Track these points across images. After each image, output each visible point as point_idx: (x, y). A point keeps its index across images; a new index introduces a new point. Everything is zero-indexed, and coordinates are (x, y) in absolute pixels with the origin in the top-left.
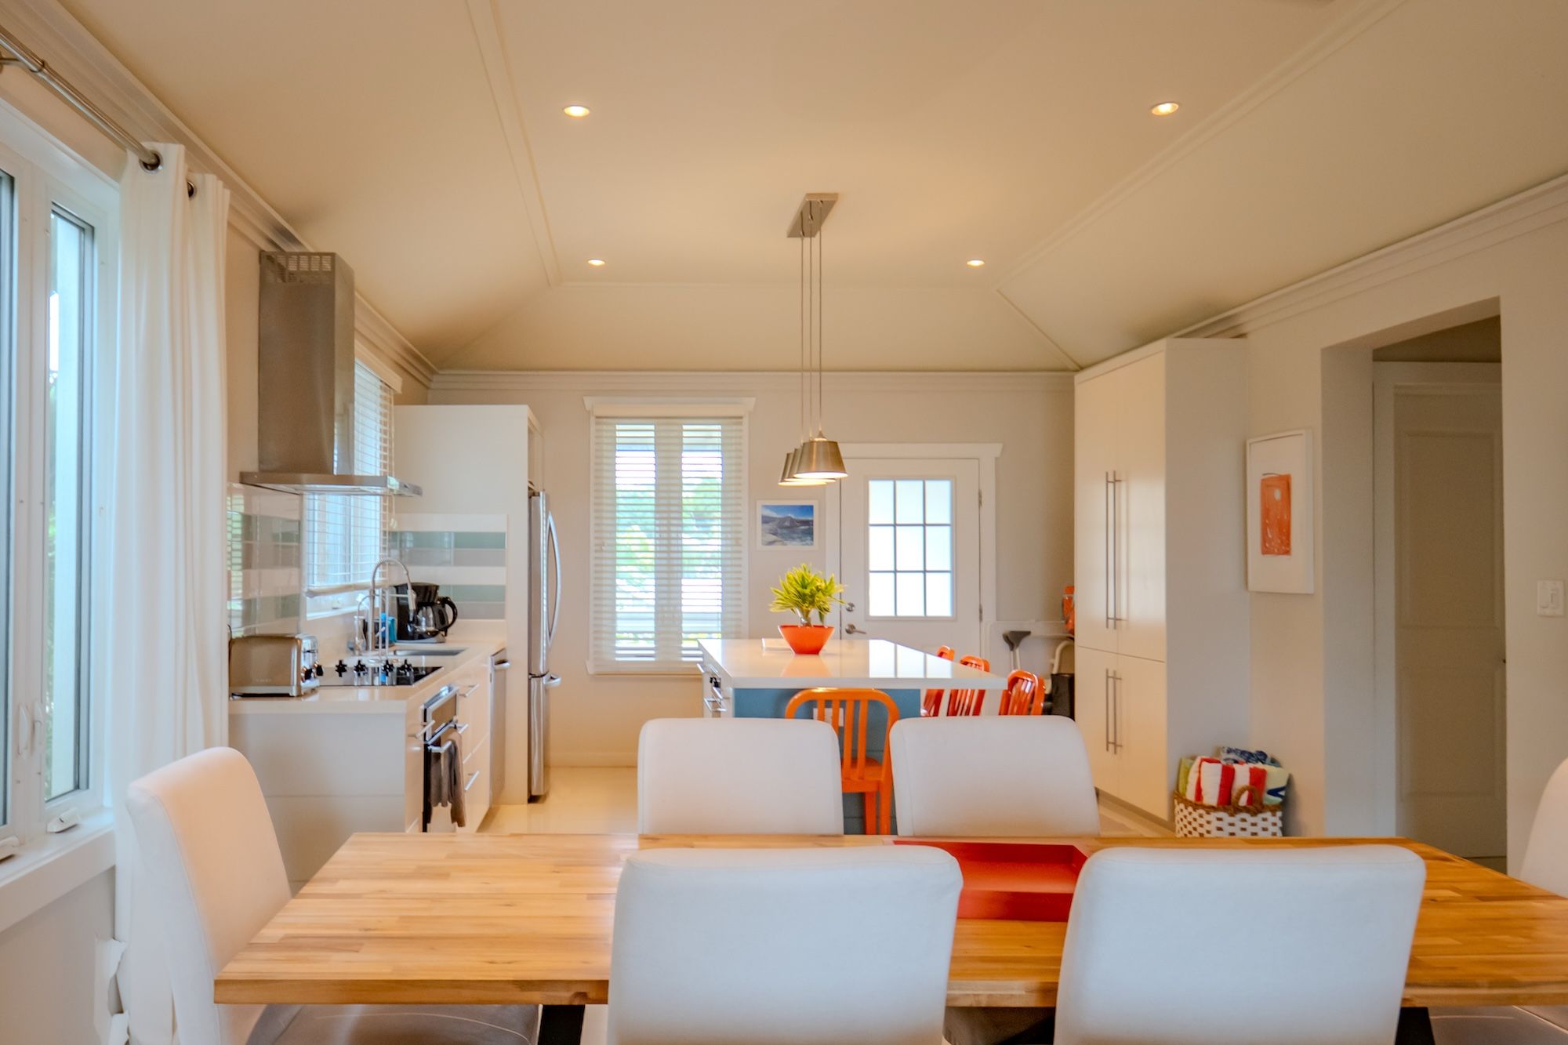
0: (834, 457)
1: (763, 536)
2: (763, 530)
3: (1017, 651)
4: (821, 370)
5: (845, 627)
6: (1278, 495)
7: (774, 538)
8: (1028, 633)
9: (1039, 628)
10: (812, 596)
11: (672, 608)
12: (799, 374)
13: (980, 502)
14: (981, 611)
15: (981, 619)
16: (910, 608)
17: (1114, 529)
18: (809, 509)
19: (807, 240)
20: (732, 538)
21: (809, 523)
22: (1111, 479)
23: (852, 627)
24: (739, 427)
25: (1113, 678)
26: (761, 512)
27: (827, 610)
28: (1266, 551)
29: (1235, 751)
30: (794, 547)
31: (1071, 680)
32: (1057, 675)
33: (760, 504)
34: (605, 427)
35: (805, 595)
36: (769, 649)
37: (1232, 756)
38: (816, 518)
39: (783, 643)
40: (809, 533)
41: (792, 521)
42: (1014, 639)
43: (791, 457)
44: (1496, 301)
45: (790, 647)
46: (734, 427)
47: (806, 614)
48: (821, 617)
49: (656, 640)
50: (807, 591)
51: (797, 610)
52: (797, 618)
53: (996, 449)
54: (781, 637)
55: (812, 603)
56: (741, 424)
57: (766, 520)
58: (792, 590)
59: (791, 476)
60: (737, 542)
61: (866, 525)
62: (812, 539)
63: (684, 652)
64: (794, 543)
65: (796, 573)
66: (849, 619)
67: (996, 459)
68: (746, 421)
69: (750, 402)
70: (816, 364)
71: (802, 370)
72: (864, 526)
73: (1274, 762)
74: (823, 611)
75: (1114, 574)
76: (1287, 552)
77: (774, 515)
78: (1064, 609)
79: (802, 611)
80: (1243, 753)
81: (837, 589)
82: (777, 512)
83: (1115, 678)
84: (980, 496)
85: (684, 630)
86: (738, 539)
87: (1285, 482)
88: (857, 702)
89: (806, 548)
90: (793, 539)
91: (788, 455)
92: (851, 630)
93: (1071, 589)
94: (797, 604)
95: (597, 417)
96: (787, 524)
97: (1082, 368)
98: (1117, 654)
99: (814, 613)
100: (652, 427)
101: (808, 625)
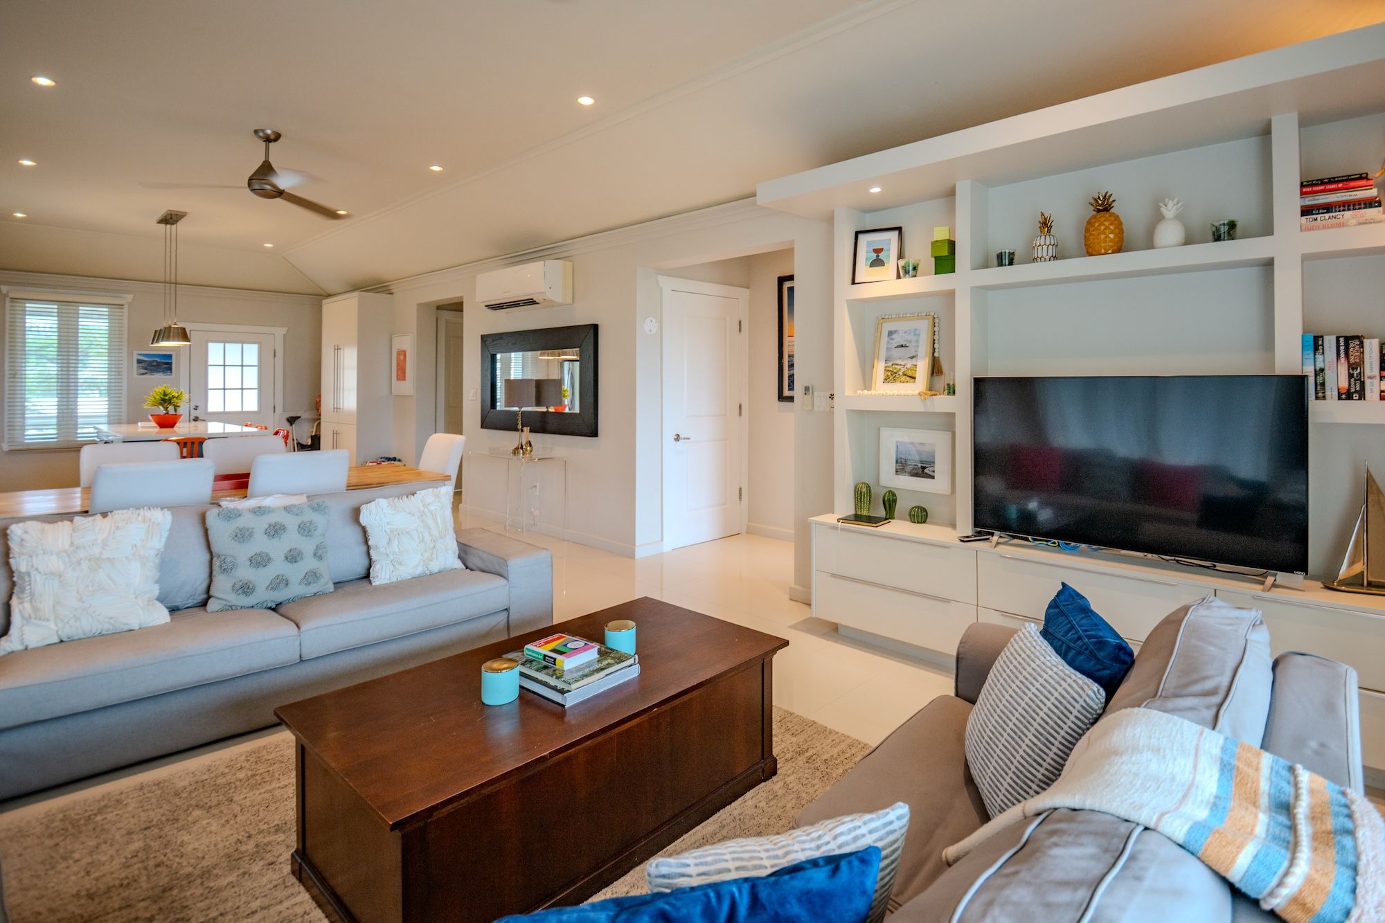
0: (183, 335)
1: (137, 370)
2: (138, 367)
3: (294, 425)
4: (176, 284)
5: (192, 417)
6: (402, 358)
7: (145, 371)
8: (300, 417)
9: (305, 415)
10: (170, 399)
11: (70, 411)
12: (163, 284)
13: (275, 356)
14: (274, 408)
15: (274, 411)
16: (233, 406)
17: (337, 369)
18: (170, 356)
19: (169, 226)
20: (115, 370)
21: (170, 364)
22: (336, 348)
23: (197, 418)
24: (121, 310)
25: (336, 434)
26: (135, 357)
27: (179, 406)
28: (398, 379)
29: (384, 458)
30: (159, 376)
31: (319, 438)
32: (315, 435)
33: (135, 353)
34: (17, 304)
35: (165, 400)
36: (143, 427)
37: (383, 460)
38: (174, 361)
39: (154, 424)
40: (170, 369)
41: (158, 362)
42: (292, 421)
43: (158, 332)
44: (462, 297)
45: (156, 425)
46: (118, 310)
47: (166, 409)
48: (175, 410)
49: (58, 429)
50: (167, 398)
51: (161, 407)
52: (161, 410)
53: (284, 330)
54: (151, 421)
55: (170, 403)
56: (122, 308)
57: (139, 361)
58: (158, 397)
59: (157, 342)
60: (119, 373)
61: (206, 366)
62: (171, 372)
63: (79, 435)
64: (160, 374)
65: (160, 389)
66: (194, 414)
67: (284, 335)
68: (126, 307)
69: (130, 297)
70: (173, 280)
71: (165, 282)
72: (205, 366)
73: (399, 460)
74: (176, 407)
75: (337, 389)
76: (405, 380)
77: (146, 359)
78: (317, 406)
79: (164, 407)
80: (387, 458)
81: (186, 396)
82: (148, 357)
83: (337, 434)
84: (275, 352)
85: (79, 423)
86: (119, 372)
87: (404, 353)
88: (193, 443)
89: (168, 377)
90: (159, 372)
91: (156, 331)
92: (196, 419)
93: (320, 396)
94: (161, 404)
95: (12, 298)
96: (155, 364)
97: (329, 296)
98: (338, 423)
99: (171, 409)
100: (56, 307)
101: (167, 413)
